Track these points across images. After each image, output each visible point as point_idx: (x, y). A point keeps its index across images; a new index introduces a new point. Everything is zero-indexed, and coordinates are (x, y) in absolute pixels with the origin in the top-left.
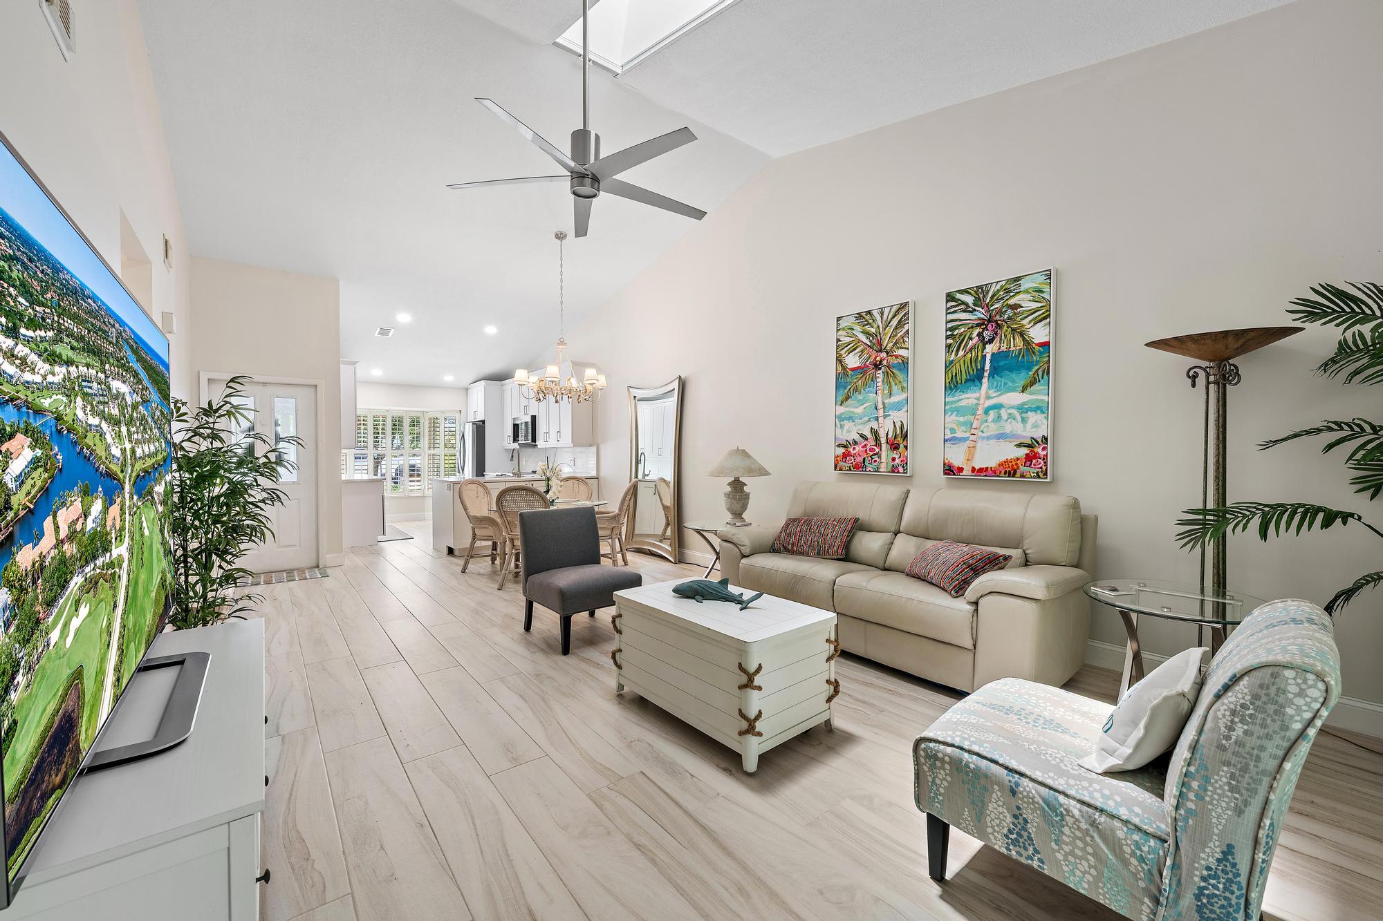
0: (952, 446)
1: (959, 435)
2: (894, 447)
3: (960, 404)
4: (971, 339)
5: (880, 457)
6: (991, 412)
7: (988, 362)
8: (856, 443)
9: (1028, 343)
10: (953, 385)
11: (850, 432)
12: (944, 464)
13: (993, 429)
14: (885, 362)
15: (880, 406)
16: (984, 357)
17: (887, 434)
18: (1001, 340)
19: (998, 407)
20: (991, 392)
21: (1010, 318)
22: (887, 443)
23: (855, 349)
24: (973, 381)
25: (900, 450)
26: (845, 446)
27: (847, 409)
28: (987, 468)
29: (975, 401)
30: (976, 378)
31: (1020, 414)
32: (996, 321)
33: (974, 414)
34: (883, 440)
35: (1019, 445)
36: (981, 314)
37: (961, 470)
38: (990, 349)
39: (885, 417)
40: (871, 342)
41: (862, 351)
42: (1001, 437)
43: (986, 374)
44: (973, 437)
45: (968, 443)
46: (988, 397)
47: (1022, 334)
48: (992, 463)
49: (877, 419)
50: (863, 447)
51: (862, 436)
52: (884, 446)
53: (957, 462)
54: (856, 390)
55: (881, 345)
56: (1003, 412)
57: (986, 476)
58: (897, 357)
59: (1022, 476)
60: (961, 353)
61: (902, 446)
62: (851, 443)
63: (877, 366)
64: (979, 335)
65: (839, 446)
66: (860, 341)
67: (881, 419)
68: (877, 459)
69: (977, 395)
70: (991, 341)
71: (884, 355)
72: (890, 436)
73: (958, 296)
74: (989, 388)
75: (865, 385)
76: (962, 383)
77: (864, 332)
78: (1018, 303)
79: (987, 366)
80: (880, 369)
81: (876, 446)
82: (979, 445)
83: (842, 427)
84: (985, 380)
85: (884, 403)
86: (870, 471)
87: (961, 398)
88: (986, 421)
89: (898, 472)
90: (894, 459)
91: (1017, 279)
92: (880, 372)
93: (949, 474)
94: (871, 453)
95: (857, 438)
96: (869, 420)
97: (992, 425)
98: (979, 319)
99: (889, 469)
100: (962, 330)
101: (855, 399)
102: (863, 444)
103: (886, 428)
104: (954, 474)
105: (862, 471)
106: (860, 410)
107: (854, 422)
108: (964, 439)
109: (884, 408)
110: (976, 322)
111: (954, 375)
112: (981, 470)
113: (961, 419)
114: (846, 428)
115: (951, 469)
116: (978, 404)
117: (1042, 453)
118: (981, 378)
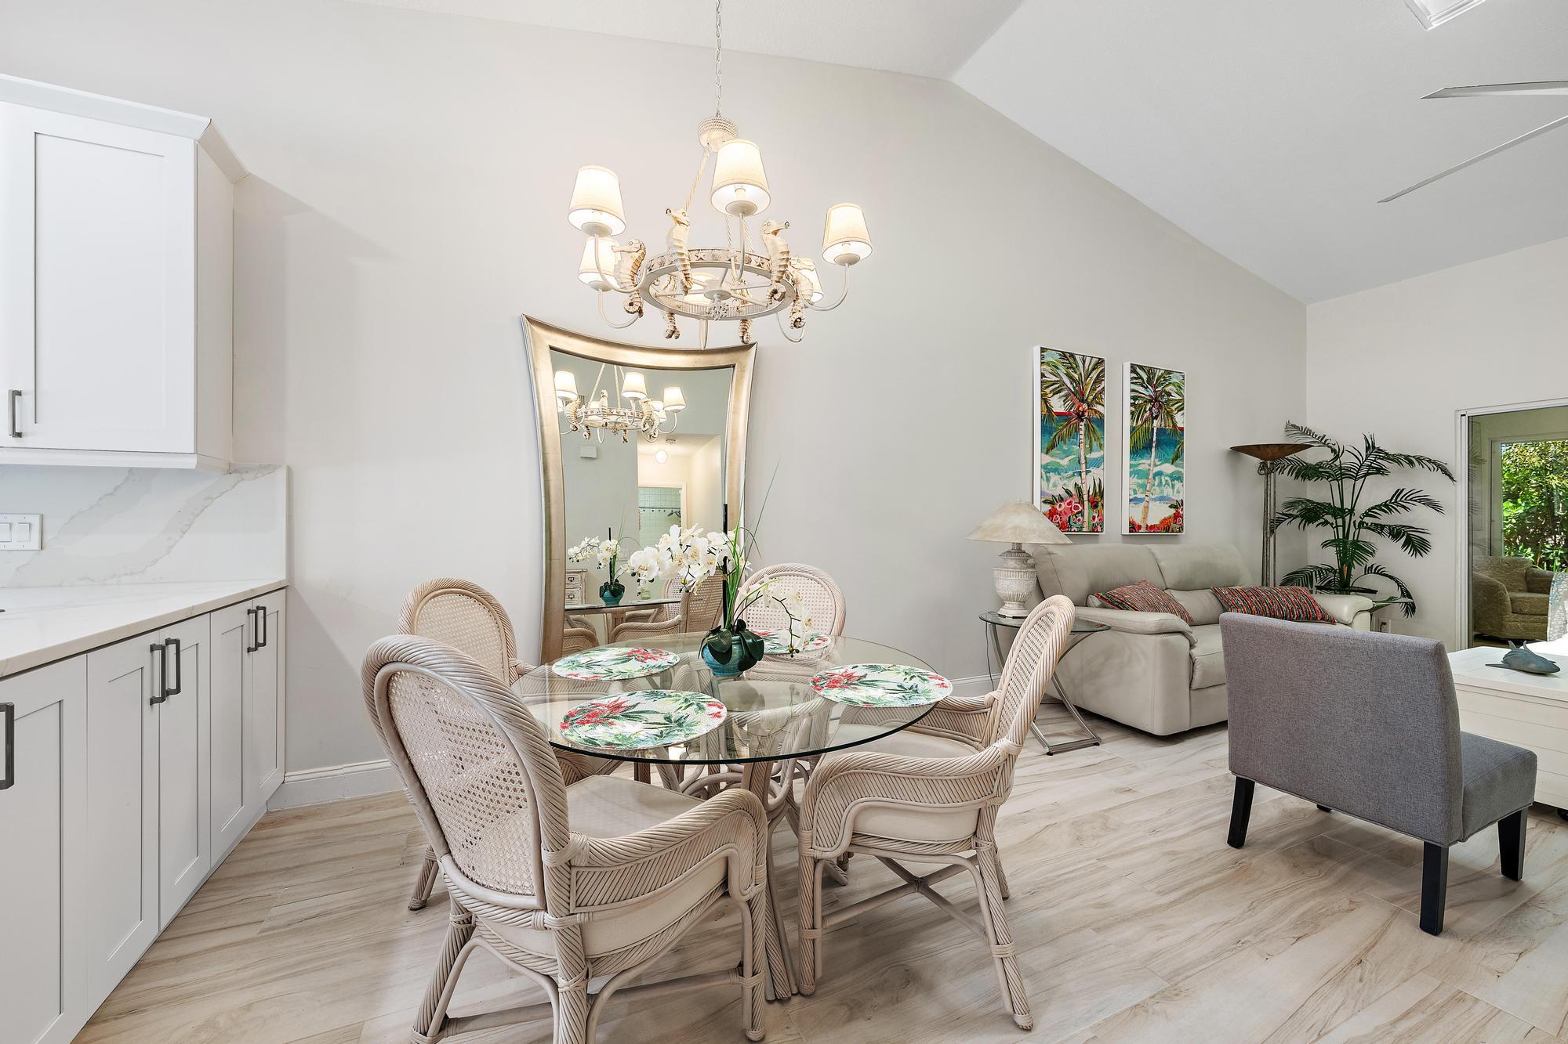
0: (1134, 505)
1: (1139, 496)
2: (1094, 505)
3: (1141, 467)
4: (1145, 412)
5: (1083, 516)
6: (1157, 478)
7: (1155, 435)
8: (1062, 499)
9: (1175, 425)
10: (1136, 451)
11: (1058, 486)
12: (1130, 522)
13: (1157, 494)
14: (1086, 414)
15: (1083, 461)
16: (1153, 429)
17: (1089, 492)
18: (1162, 418)
19: (1160, 474)
20: (1156, 460)
21: (1166, 402)
22: (1089, 501)
23: (1059, 392)
24: (1147, 449)
25: (1099, 509)
26: (1051, 503)
27: (1053, 459)
28: (1155, 525)
29: (1148, 467)
30: (1148, 447)
31: (1172, 480)
32: (1159, 401)
33: (1148, 478)
34: (1085, 497)
35: (1171, 507)
36: (1150, 392)
37: (1140, 527)
38: (1156, 423)
39: (1087, 472)
40: (1074, 388)
41: (1067, 396)
42: (1162, 499)
43: (1154, 445)
44: (1148, 498)
45: (1143, 504)
46: (1155, 465)
47: (1172, 418)
48: (1157, 522)
49: (1080, 474)
50: (1068, 504)
51: (1067, 491)
52: (1086, 503)
53: (1138, 521)
54: (1062, 439)
55: (1083, 395)
56: (1163, 477)
57: (1154, 532)
58: (1096, 411)
59: (1173, 532)
60: (1140, 422)
61: (1100, 504)
62: (1057, 498)
63: (1080, 416)
64: (1150, 409)
65: (1045, 502)
66: (1064, 384)
67: (1083, 474)
68: (1080, 518)
69: (1149, 462)
70: (1156, 417)
71: (1085, 406)
72: (1091, 494)
73: (1138, 370)
74: (1156, 457)
75: (1069, 434)
76: (1140, 449)
77: (1068, 375)
78: (1170, 391)
79: (1154, 439)
80: (1082, 420)
81: (1079, 503)
82: (1151, 504)
83: (1048, 479)
84: (1153, 450)
85: (1085, 458)
86: (1075, 531)
87: (1141, 462)
88: (1154, 485)
89: (1097, 532)
90: (1094, 518)
91: (1169, 372)
92: (1082, 424)
93: (1133, 532)
94: (1076, 512)
95: (1064, 495)
96: (1073, 475)
97: (1157, 488)
98: (1150, 396)
99: (1090, 529)
100: (1141, 402)
101: (1061, 449)
102: (1068, 501)
103: (1088, 486)
104: (1136, 532)
105: (1068, 531)
106: (1065, 462)
107: (1059, 474)
108: (1142, 500)
109: (1086, 462)
110: (1149, 398)
111: (1136, 440)
112: (1152, 527)
113: (1140, 481)
114: (1052, 481)
115: (1134, 527)
116: (1149, 470)
117: (1181, 513)
118: (1151, 448)
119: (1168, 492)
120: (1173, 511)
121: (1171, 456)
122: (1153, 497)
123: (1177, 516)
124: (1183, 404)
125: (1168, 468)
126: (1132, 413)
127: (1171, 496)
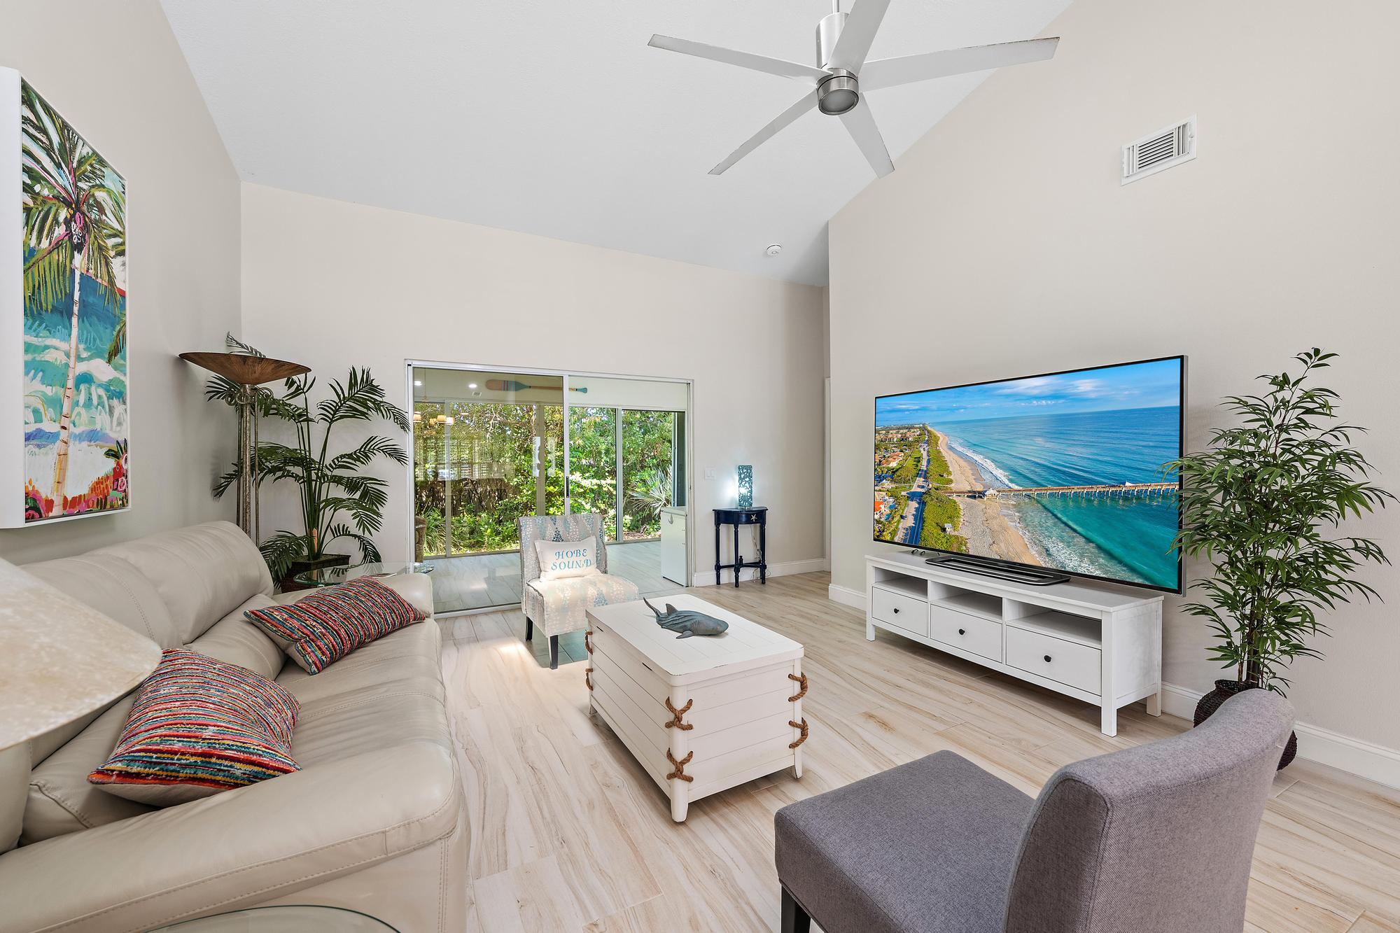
0: (37, 450)
1: (48, 426)
3: (49, 356)
4: (56, 222)
6: (82, 387)
7: (77, 287)
9: (111, 283)
12: (27, 494)
13: (82, 421)
16: (73, 272)
18: (89, 255)
19: (86, 379)
20: (80, 347)
21: (95, 221)
24: (61, 313)
28: (80, 496)
29: (64, 359)
30: (64, 311)
31: (108, 398)
32: (84, 214)
33: (64, 386)
35: (107, 454)
36: (65, 180)
37: (50, 504)
38: (78, 262)
42: (92, 436)
43: (76, 309)
44: (64, 434)
45: (58, 446)
46: (79, 358)
47: (107, 264)
48: (84, 490)
53: (46, 490)
56: (92, 389)
57: (79, 513)
59: (112, 508)
60: (44, 241)
64: (67, 222)
69: (64, 346)
70: (79, 248)
73: (37, 107)
74: (80, 340)
76: (47, 311)
78: (102, 203)
79: (76, 296)
82: (72, 448)
84: (75, 320)
87: (49, 342)
88: (77, 403)
93: (34, 518)
97: (83, 411)
98: (66, 190)
100: (46, 192)
104: (40, 519)
108: (53, 437)
110: (64, 194)
111: (37, 286)
112: (76, 501)
113: (49, 391)
115: (35, 507)
116: (67, 365)
117: (125, 467)
118: (70, 314)
119: (102, 421)
120: (111, 463)
121: (108, 346)
122: (77, 431)
123: (119, 473)
124: (123, 244)
125: (101, 370)
126: (27, 210)
127: (108, 431)
